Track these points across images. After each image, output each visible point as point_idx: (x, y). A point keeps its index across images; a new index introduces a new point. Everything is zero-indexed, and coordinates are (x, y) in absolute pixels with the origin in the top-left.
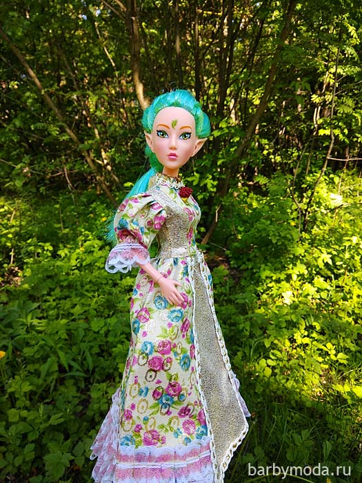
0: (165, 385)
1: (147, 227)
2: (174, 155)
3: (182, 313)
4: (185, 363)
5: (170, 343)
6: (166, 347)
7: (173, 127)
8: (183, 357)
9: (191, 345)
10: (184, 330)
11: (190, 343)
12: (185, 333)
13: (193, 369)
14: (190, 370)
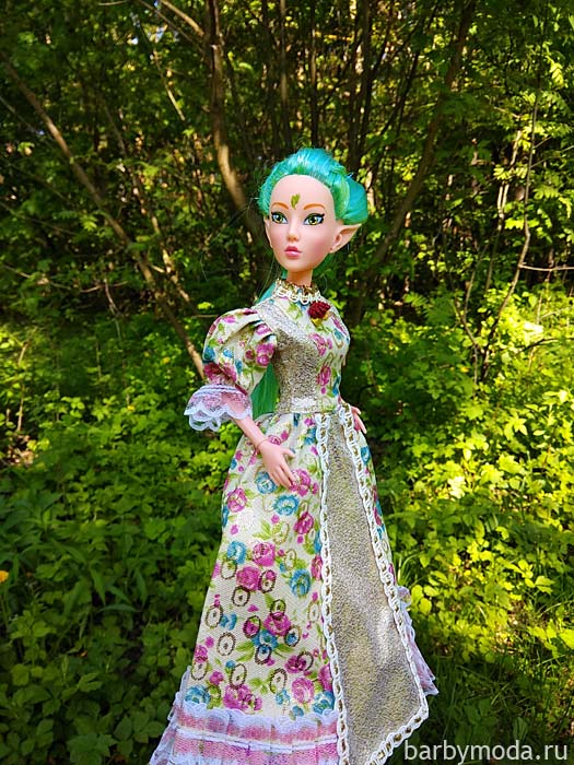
0: (263, 614)
1: (248, 361)
2: (295, 250)
3: (296, 502)
4: (298, 584)
5: (273, 548)
6: (266, 554)
7: (293, 206)
8: (297, 575)
9: (314, 556)
10: (301, 531)
11: (312, 553)
12: (304, 536)
13: (315, 596)
14: (310, 597)
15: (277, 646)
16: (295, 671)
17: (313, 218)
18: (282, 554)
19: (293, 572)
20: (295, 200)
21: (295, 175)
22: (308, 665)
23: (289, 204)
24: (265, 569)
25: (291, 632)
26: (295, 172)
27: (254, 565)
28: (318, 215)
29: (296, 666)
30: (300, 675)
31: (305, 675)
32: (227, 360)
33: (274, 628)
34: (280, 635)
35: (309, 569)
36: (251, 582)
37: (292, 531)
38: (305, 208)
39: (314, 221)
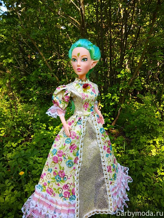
7: (78, 56)
8: (68, 161)
9: (76, 157)
10: (72, 149)
11: (76, 156)
12: (73, 151)
13: (74, 168)
14: (72, 168)
15: (61, 180)
16: (65, 189)
17: (84, 59)
18: (64, 154)
19: (68, 160)
20: (79, 54)
21: (78, 47)
22: (69, 187)
23: (77, 56)
24: (60, 158)
25: (65, 177)
26: (78, 46)
27: (57, 156)
28: (86, 58)
29: (66, 188)
30: (67, 190)
31: (68, 190)
32: (57, 99)
33: (60, 175)
34: (62, 177)
35: (73, 160)
36: (56, 161)
37: (68, 149)
38: (82, 57)
39: (84, 60)
